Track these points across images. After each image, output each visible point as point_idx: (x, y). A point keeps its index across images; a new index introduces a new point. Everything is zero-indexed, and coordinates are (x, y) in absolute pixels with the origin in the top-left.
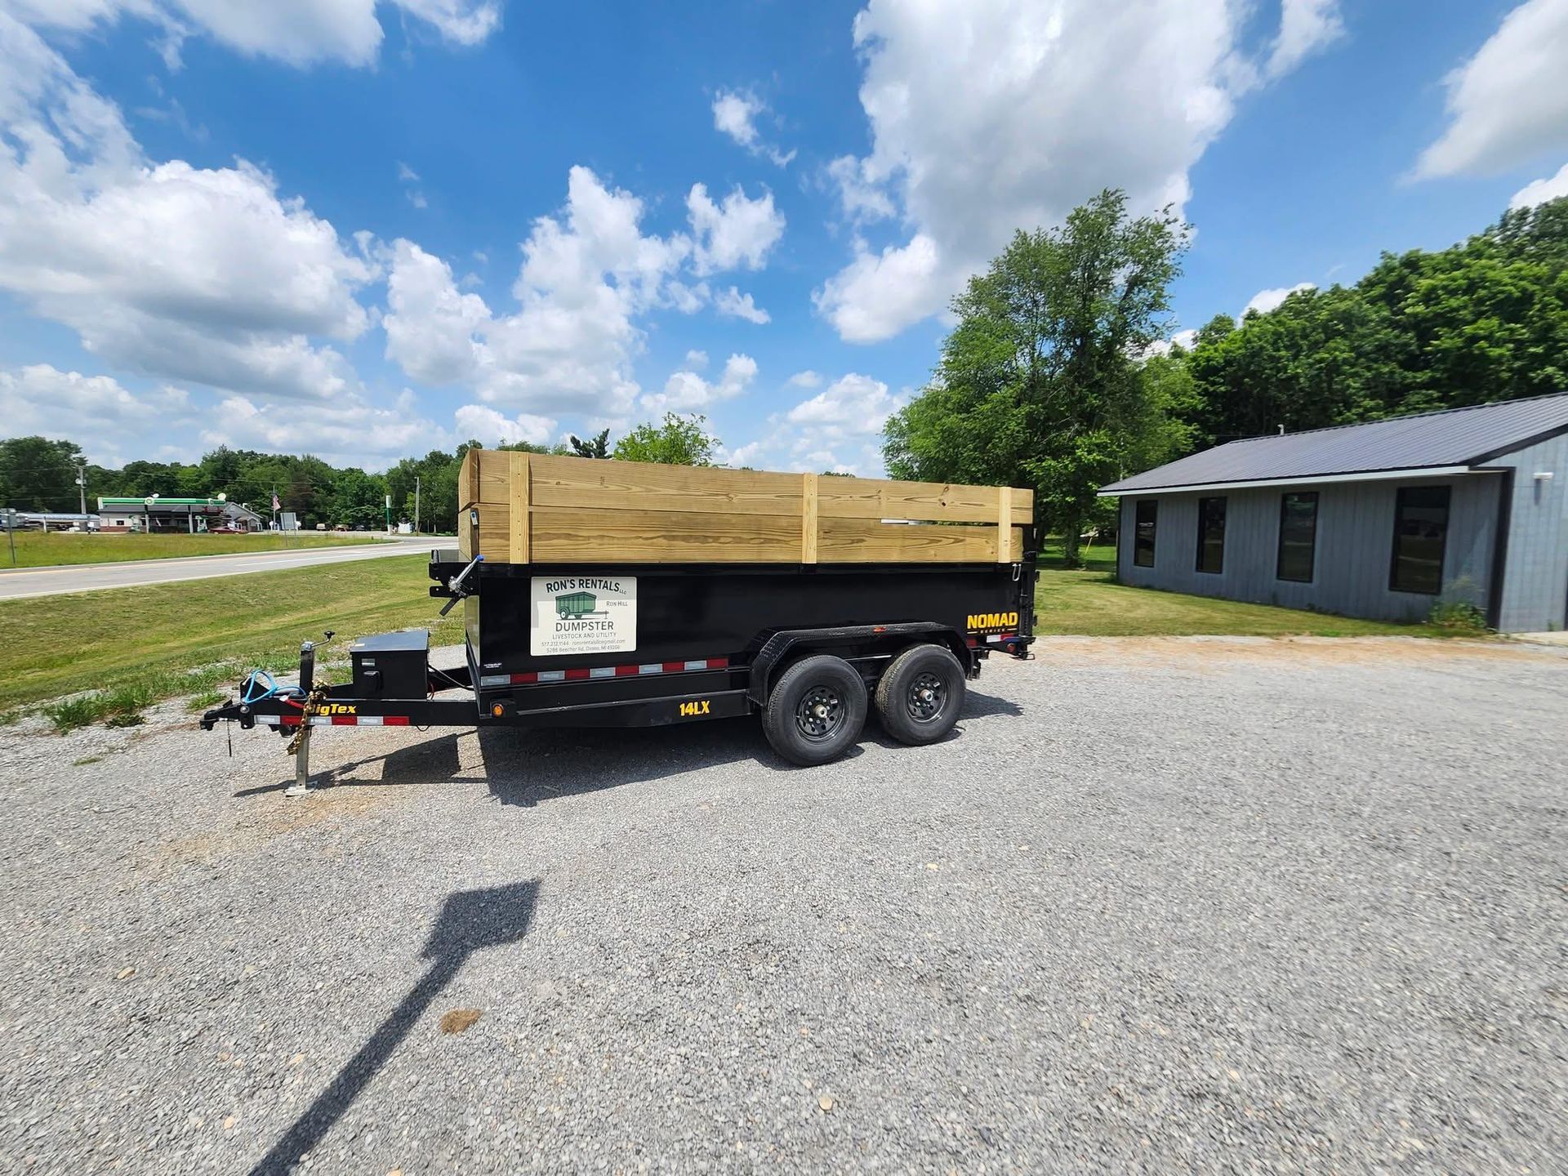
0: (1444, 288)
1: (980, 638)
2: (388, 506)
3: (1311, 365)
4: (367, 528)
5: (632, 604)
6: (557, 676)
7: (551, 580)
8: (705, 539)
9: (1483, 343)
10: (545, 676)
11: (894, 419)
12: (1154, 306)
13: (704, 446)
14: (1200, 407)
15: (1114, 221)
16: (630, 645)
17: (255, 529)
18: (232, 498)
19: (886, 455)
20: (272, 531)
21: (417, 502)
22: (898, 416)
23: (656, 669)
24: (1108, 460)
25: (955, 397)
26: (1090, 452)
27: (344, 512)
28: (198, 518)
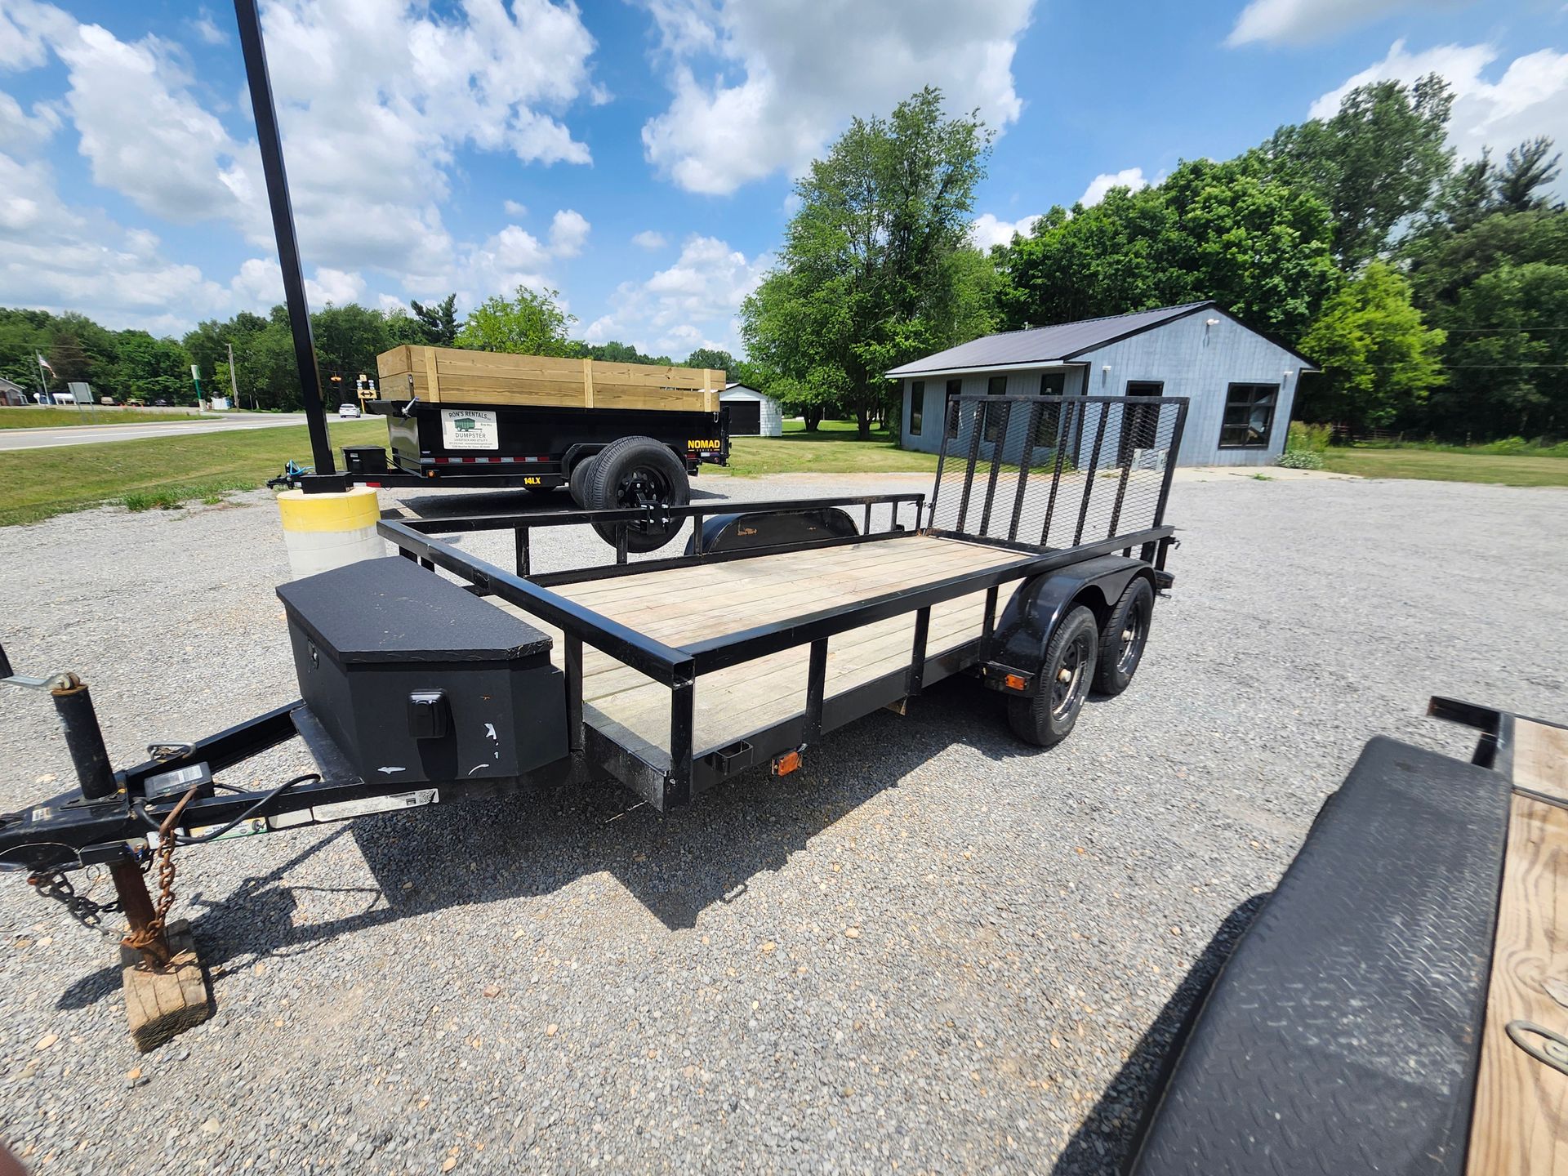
0: (1216, 197)
1: (697, 453)
2: (195, 377)
3: (1110, 265)
4: (170, 404)
5: (495, 425)
6: (458, 460)
7: (451, 411)
8: (530, 393)
9: (1234, 249)
10: (452, 460)
11: (750, 299)
12: (961, 206)
13: (560, 321)
14: (1022, 299)
15: (933, 121)
16: (495, 446)
17: (18, 402)
19: (745, 335)
20: (40, 406)
21: (233, 374)
22: (754, 297)
23: (510, 460)
24: (922, 346)
25: (797, 283)
26: (907, 339)
27: (134, 385)
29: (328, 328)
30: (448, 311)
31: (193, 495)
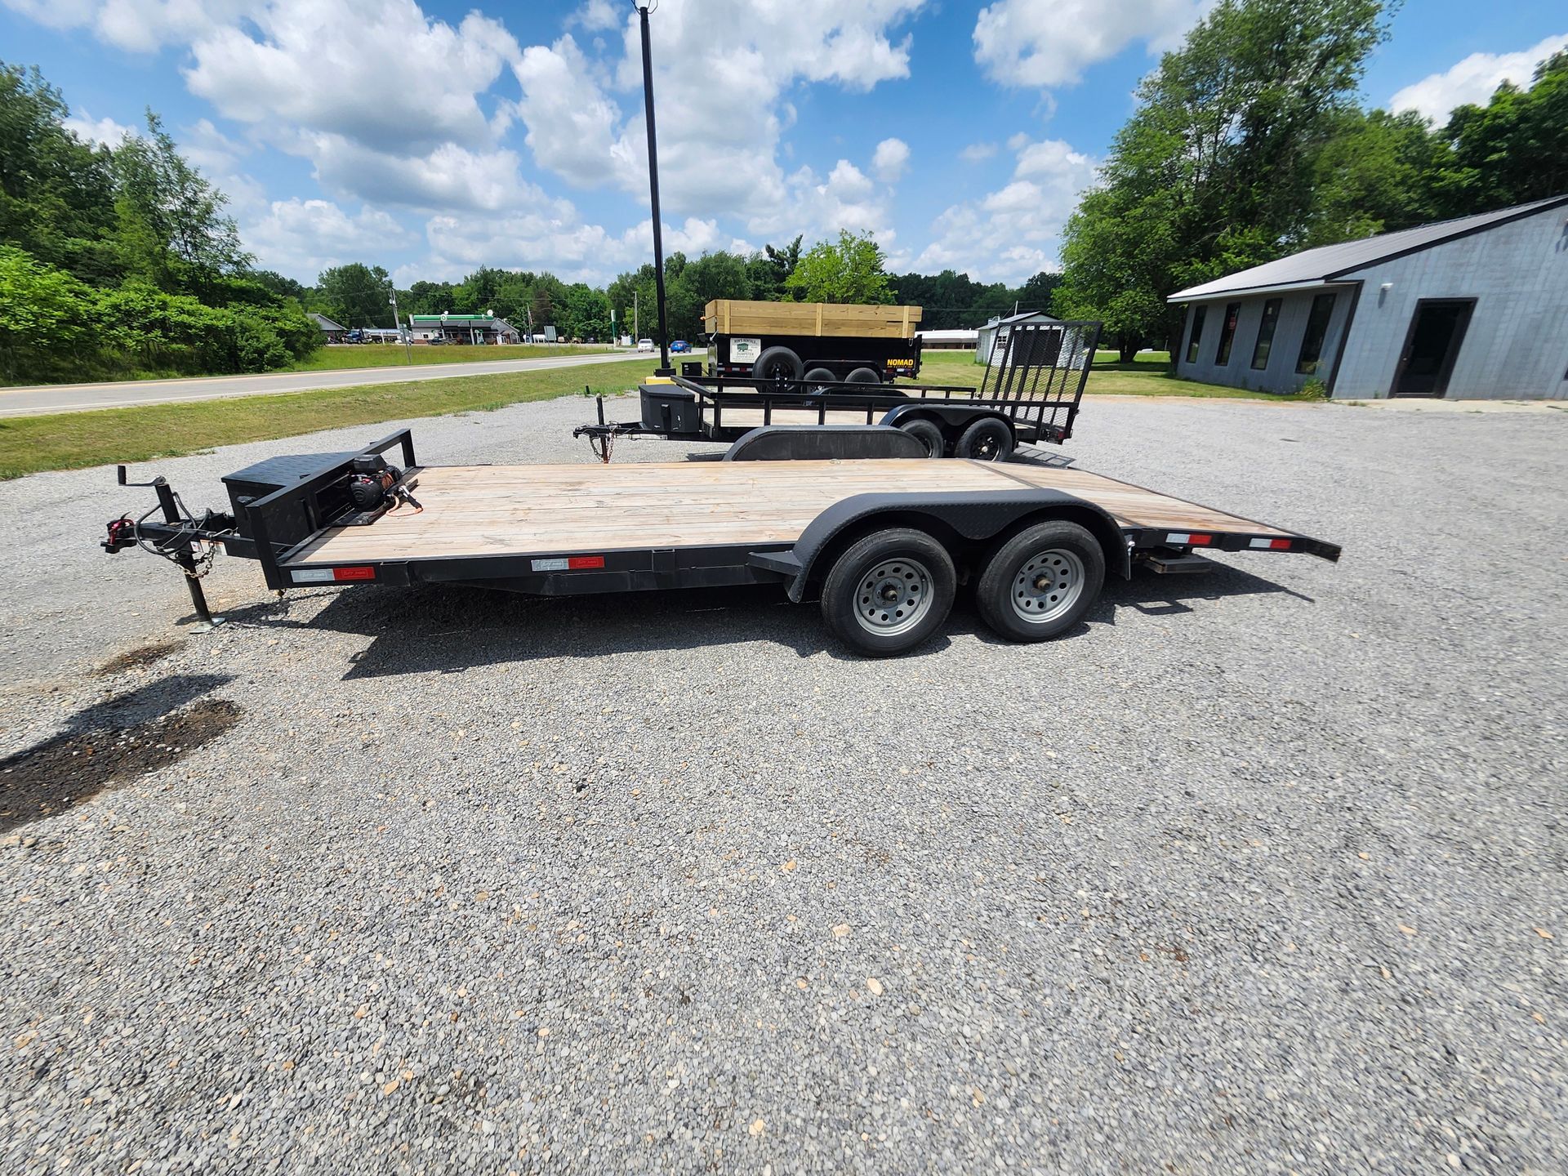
1: (894, 369)
2: (613, 319)
4: (596, 341)
5: (759, 347)
6: (737, 369)
7: (736, 339)
10: (733, 370)
16: (758, 360)
17: (515, 342)
18: (499, 314)
20: (526, 344)
21: (636, 316)
25: (1114, 200)
27: (577, 327)
28: (477, 332)
29: (702, 274)
30: (794, 252)
31: (612, 391)
